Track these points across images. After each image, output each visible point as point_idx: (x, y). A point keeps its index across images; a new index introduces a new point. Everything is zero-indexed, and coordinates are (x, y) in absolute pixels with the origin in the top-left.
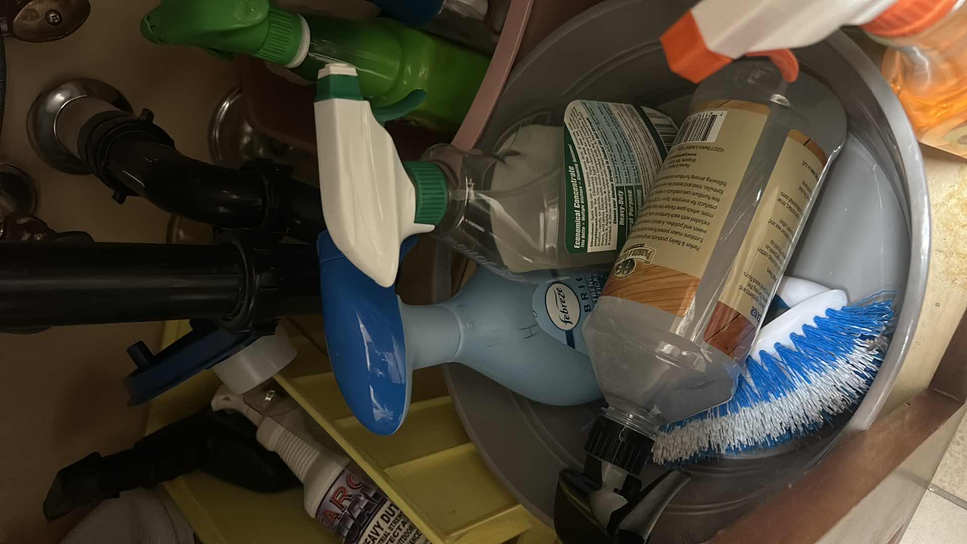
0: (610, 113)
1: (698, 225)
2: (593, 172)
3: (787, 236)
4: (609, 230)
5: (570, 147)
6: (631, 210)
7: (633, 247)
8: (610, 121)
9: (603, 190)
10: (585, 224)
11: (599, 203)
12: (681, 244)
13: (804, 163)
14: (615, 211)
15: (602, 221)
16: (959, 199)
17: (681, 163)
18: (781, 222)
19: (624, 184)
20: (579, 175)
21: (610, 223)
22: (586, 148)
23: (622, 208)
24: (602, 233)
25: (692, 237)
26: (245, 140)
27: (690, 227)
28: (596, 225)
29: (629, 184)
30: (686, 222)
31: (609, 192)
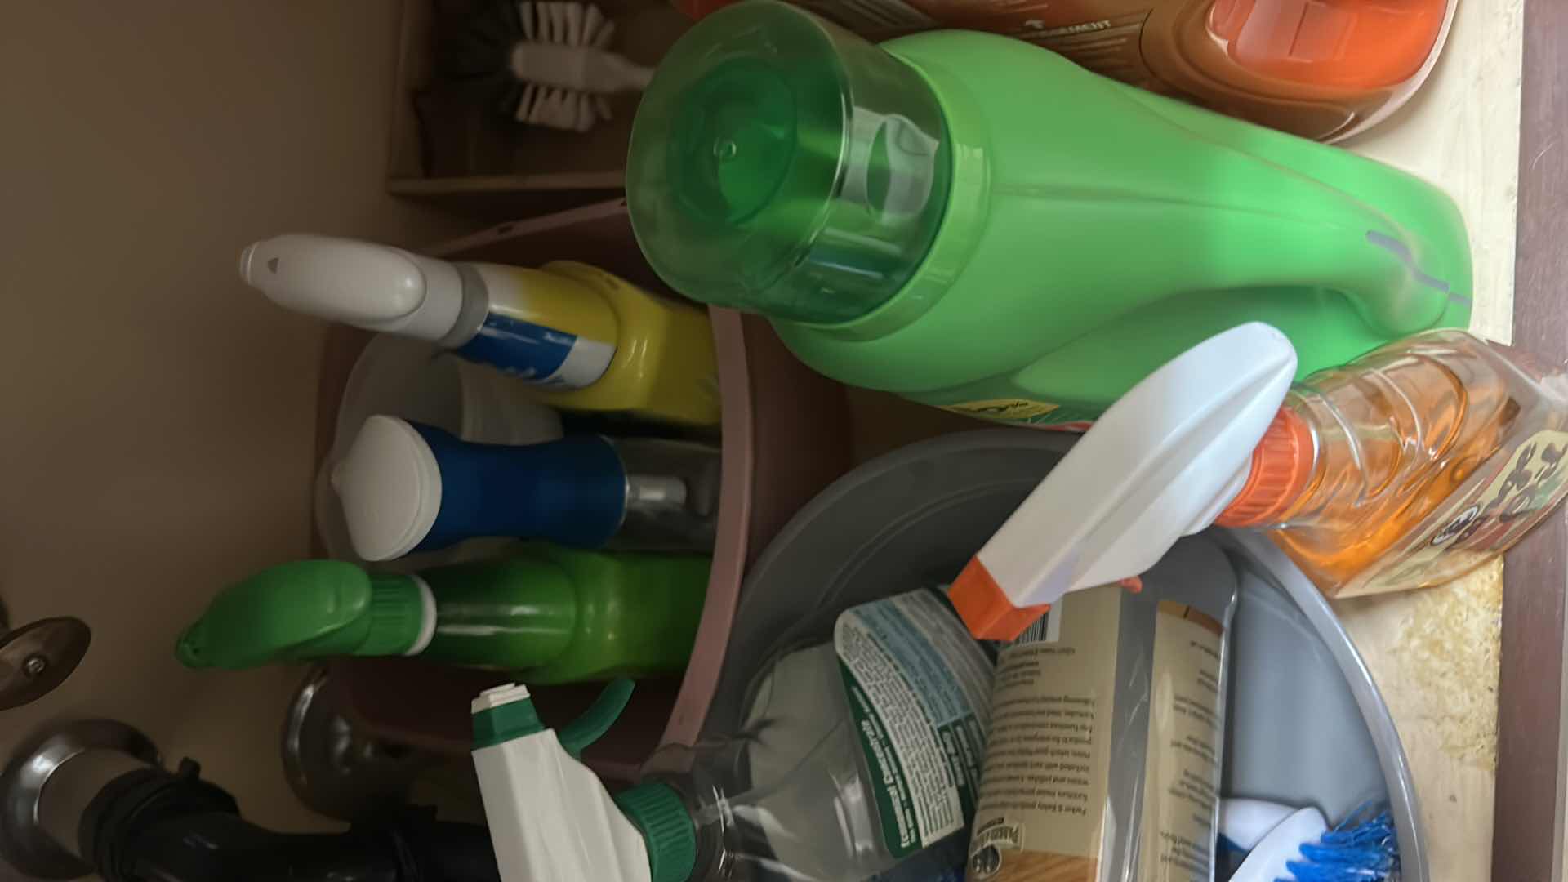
0: (898, 614)
1: (1072, 774)
2: (897, 719)
3: (1204, 756)
4: (945, 801)
5: (855, 690)
6: (969, 755)
7: (989, 825)
8: (899, 625)
9: (921, 742)
10: (908, 804)
11: (920, 763)
12: (1057, 809)
13: (1193, 644)
14: (946, 768)
15: (931, 790)
16: (1422, 637)
17: (1020, 679)
18: (1189, 738)
19: (948, 720)
20: (879, 731)
21: (944, 787)
22: (878, 684)
23: (954, 759)
24: (937, 809)
25: (1070, 795)
26: (342, 745)
27: (1063, 780)
28: (925, 799)
29: (954, 719)
30: (1056, 772)
31: (929, 742)
